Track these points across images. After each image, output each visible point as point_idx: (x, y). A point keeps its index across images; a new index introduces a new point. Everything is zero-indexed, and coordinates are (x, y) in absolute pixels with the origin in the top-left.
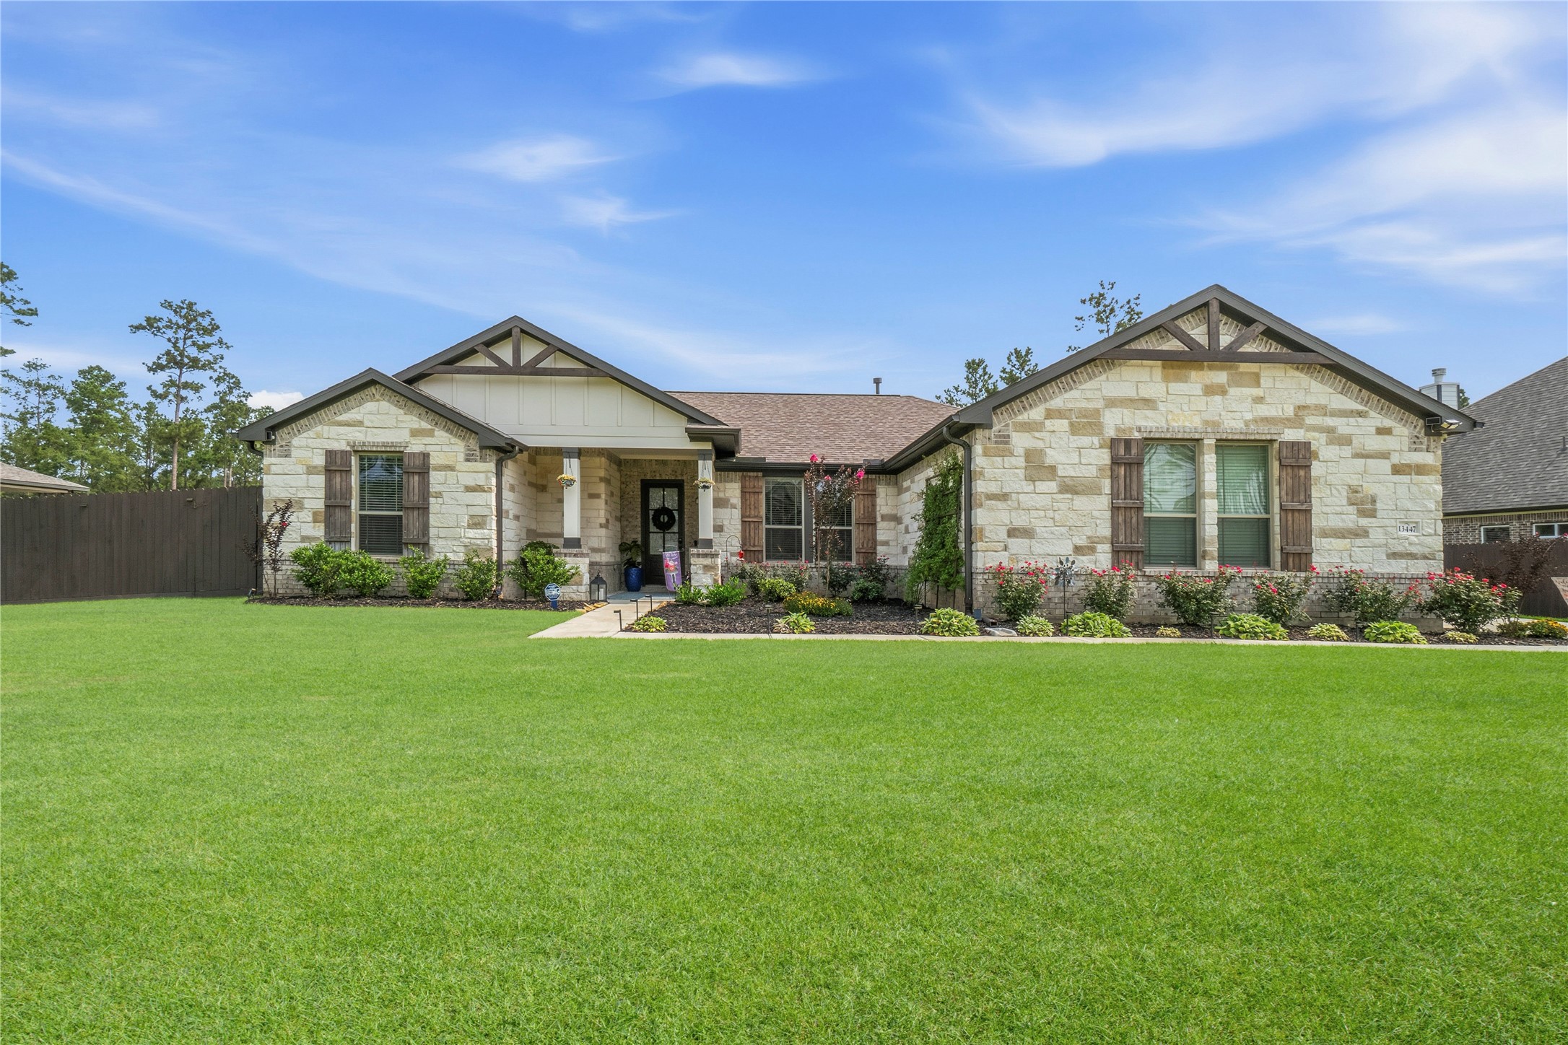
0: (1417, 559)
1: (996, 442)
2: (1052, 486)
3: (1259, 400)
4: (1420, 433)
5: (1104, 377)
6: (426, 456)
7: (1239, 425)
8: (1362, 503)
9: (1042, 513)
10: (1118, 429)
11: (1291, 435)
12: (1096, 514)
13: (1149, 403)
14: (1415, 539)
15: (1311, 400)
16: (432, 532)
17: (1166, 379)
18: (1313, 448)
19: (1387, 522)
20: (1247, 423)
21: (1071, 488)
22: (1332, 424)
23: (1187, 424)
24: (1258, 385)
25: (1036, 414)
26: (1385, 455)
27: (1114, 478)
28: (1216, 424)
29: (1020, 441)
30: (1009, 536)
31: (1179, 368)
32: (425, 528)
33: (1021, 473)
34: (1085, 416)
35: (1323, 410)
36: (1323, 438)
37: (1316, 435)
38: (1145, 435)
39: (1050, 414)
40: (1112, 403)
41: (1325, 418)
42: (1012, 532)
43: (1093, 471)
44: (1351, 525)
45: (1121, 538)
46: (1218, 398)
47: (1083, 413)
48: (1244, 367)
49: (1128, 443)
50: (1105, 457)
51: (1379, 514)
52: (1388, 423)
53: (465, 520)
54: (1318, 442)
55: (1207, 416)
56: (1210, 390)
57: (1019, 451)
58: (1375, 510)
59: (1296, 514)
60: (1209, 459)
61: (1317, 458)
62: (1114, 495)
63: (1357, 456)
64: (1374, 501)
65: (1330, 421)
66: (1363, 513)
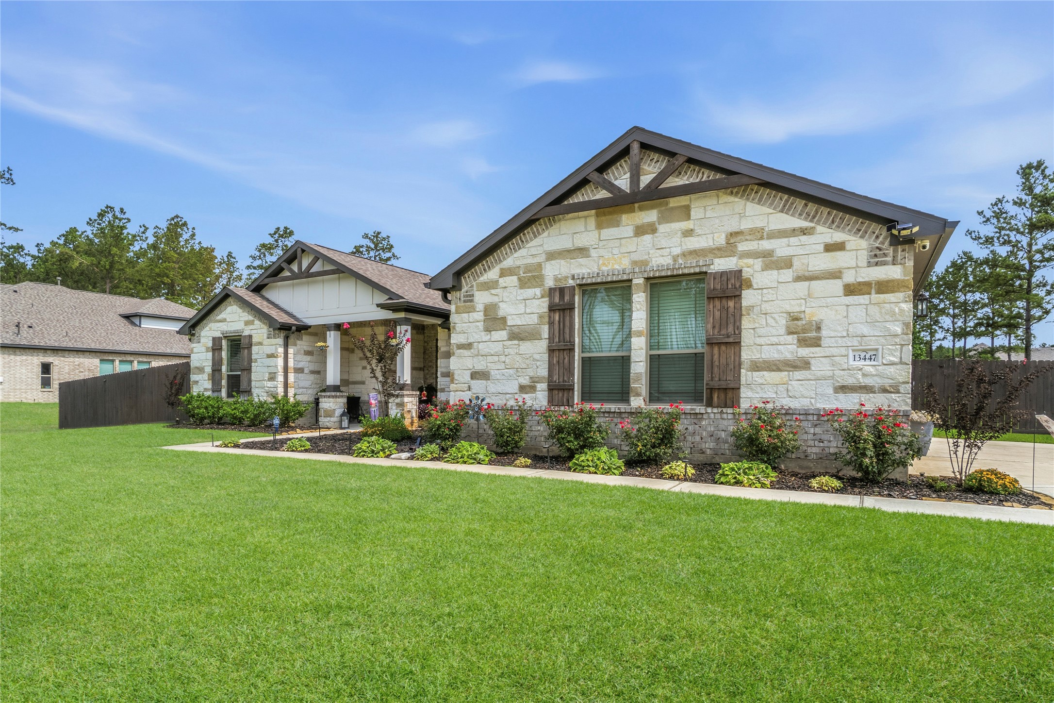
0: (874, 392)
1: (465, 301)
2: (503, 334)
3: (688, 233)
4: (883, 243)
5: (546, 234)
6: (250, 337)
7: (667, 261)
8: (804, 331)
9: (496, 358)
10: (556, 279)
11: (721, 265)
12: (537, 357)
13: (582, 251)
14: (872, 369)
15: (746, 225)
16: (253, 383)
17: (599, 226)
18: (745, 275)
19: (834, 351)
20: (675, 259)
21: (517, 336)
22: (768, 248)
23: (616, 267)
24: (688, 217)
25: (492, 274)
26: (836, 275)
27: (551, 323)
28: (645, 263)
29: (482, 298)
30: (472, 378)
31: (610, 213)
32: (250, 381)
33: (481, 325)
34: (530, 271)
35: (759, 234)
36: (758, 263)
37: (750, 261)
38: (578, 282)
39: (503, 273)
40: (551, 256)
41: (761, 242)
42: (475, 375)
43: (535, 319)
44: (789, 356)
45: (555, 378)
46: (648, 238)
47: (528, 268)
48: (674, 202)
49: (562, 290)
50: (543, 305)
51: (824, 342)
52: (838, 236)
53: (267, 376)
54: (752, 269)
55: (635, 257)
56: (640, 231)
57: (480, 307)
58: (819, 339)
59: (723, 348)
60: (640, 299)
61: (750, 286)
62: (551, 339)
63: (799, 279)
64: (819, 329)
65: (766, 245)
66: (803, 342)
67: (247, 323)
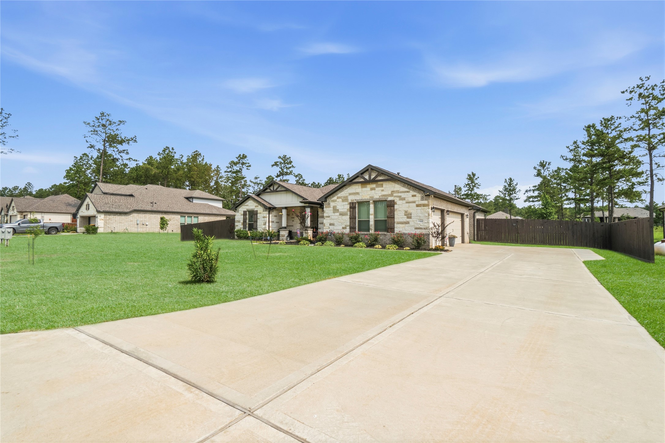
0: (422, 229)
1: (328, 205)
2: (338, 214)
3: (383, 190)
4: (423, 195)
5: (349, 188)
6: (257, 211)
7: (378, 197)
8: (408, 215)
9: (336, 220)
10: (351, 200)
11: (390, 199)
12: (347, 220)
13: (358, 193)
14: (422, 224)
15: (395, 189)
16: (258, 226)
17: (362, 187)
18: (395, 201)
19: (414, 220)
20: (380, 197)
21: (342, 214)
22: (401, 195)
23: (366, 198)
24: (382, 187)
25: (335, 198)
26: (414, 202)
27: (350, 211)
28: (373, 197)
29: (332, 204)
30: (330, 225)
31: (364, 185)
32: (257, 225)
33: (332, 211)
34: (344, 198)
35: (398, 192)
36: (398, 199)
37: (396, 198)
38: (357, 201)
39: (338, 198)
40: (350, 194)
41: (399, 194)
42: (330, 224)
43: (346, 210)
44: (405, 221)
45: (351, 225)
46: (373, 191)
47: (344, 197)
48: (379, 183)
49: (353, 203)
50: (348, 207)
51: (412, 218)
52: (415, 193)
53: (263, 224)
54: (397, 200)
55: (371, 196)
56: (372, 189)
57: (332, 206)
58: (411, 217)
59: (391, 218)
60: (372, 206)
61: (396, 204)
62: (350, 215)
63: (407, 203)
64: (411, 214)
65: (400, 194)
66: (408, 218)
67: (256, 206)
